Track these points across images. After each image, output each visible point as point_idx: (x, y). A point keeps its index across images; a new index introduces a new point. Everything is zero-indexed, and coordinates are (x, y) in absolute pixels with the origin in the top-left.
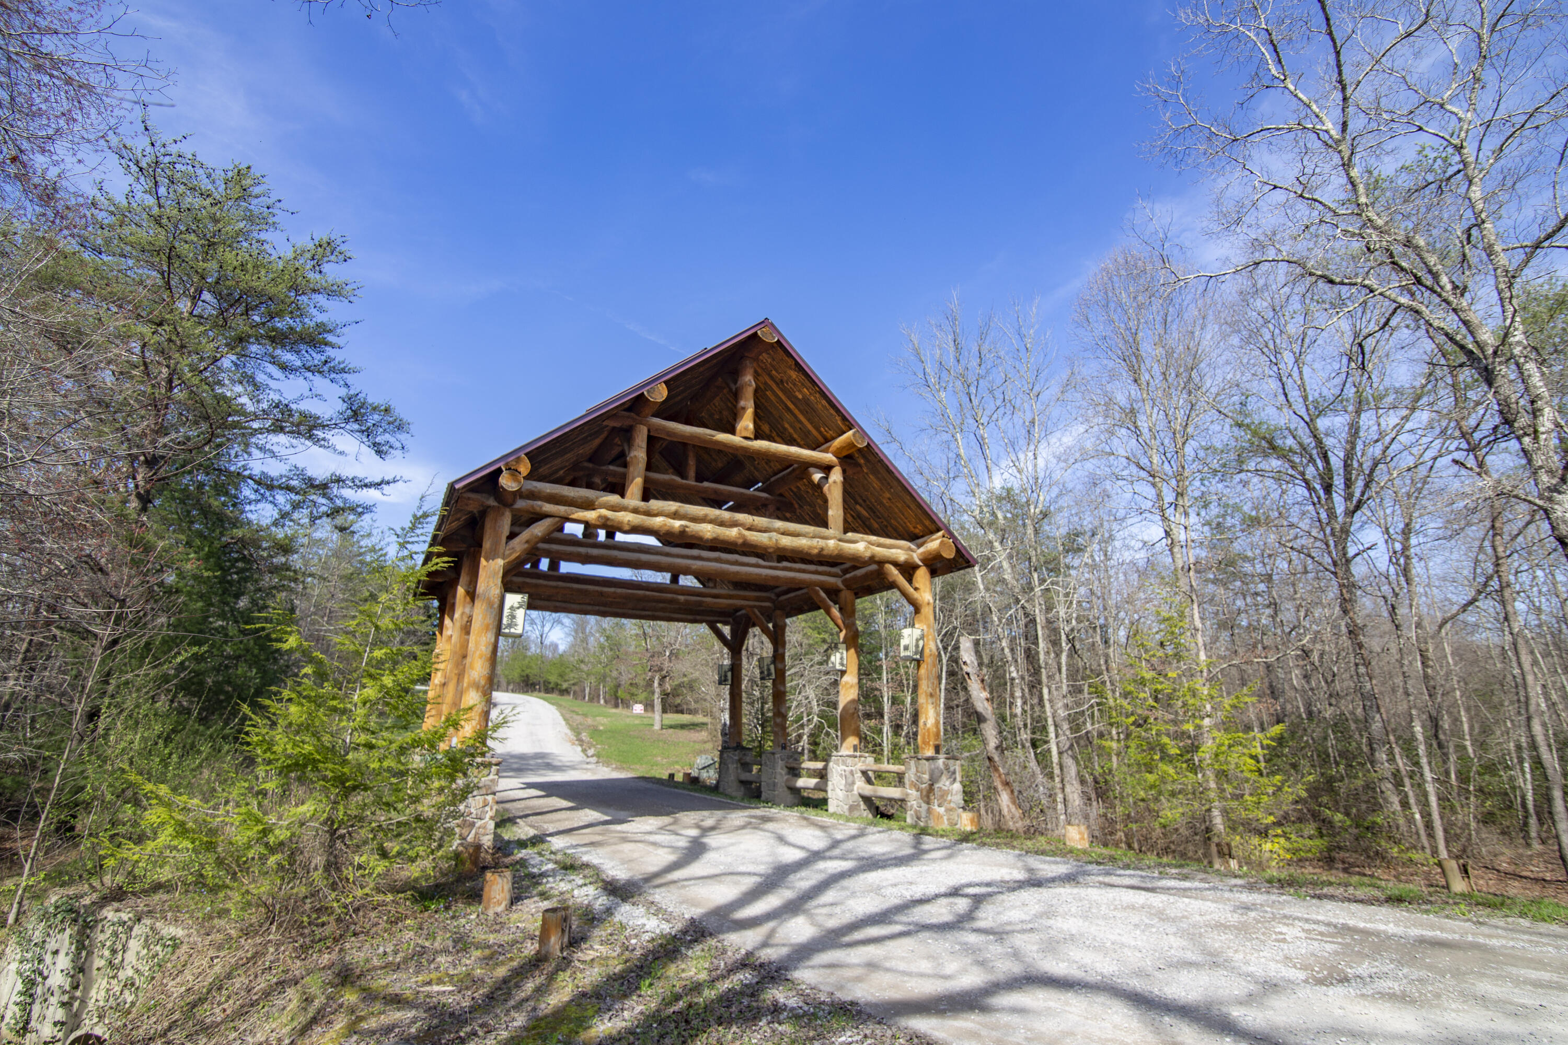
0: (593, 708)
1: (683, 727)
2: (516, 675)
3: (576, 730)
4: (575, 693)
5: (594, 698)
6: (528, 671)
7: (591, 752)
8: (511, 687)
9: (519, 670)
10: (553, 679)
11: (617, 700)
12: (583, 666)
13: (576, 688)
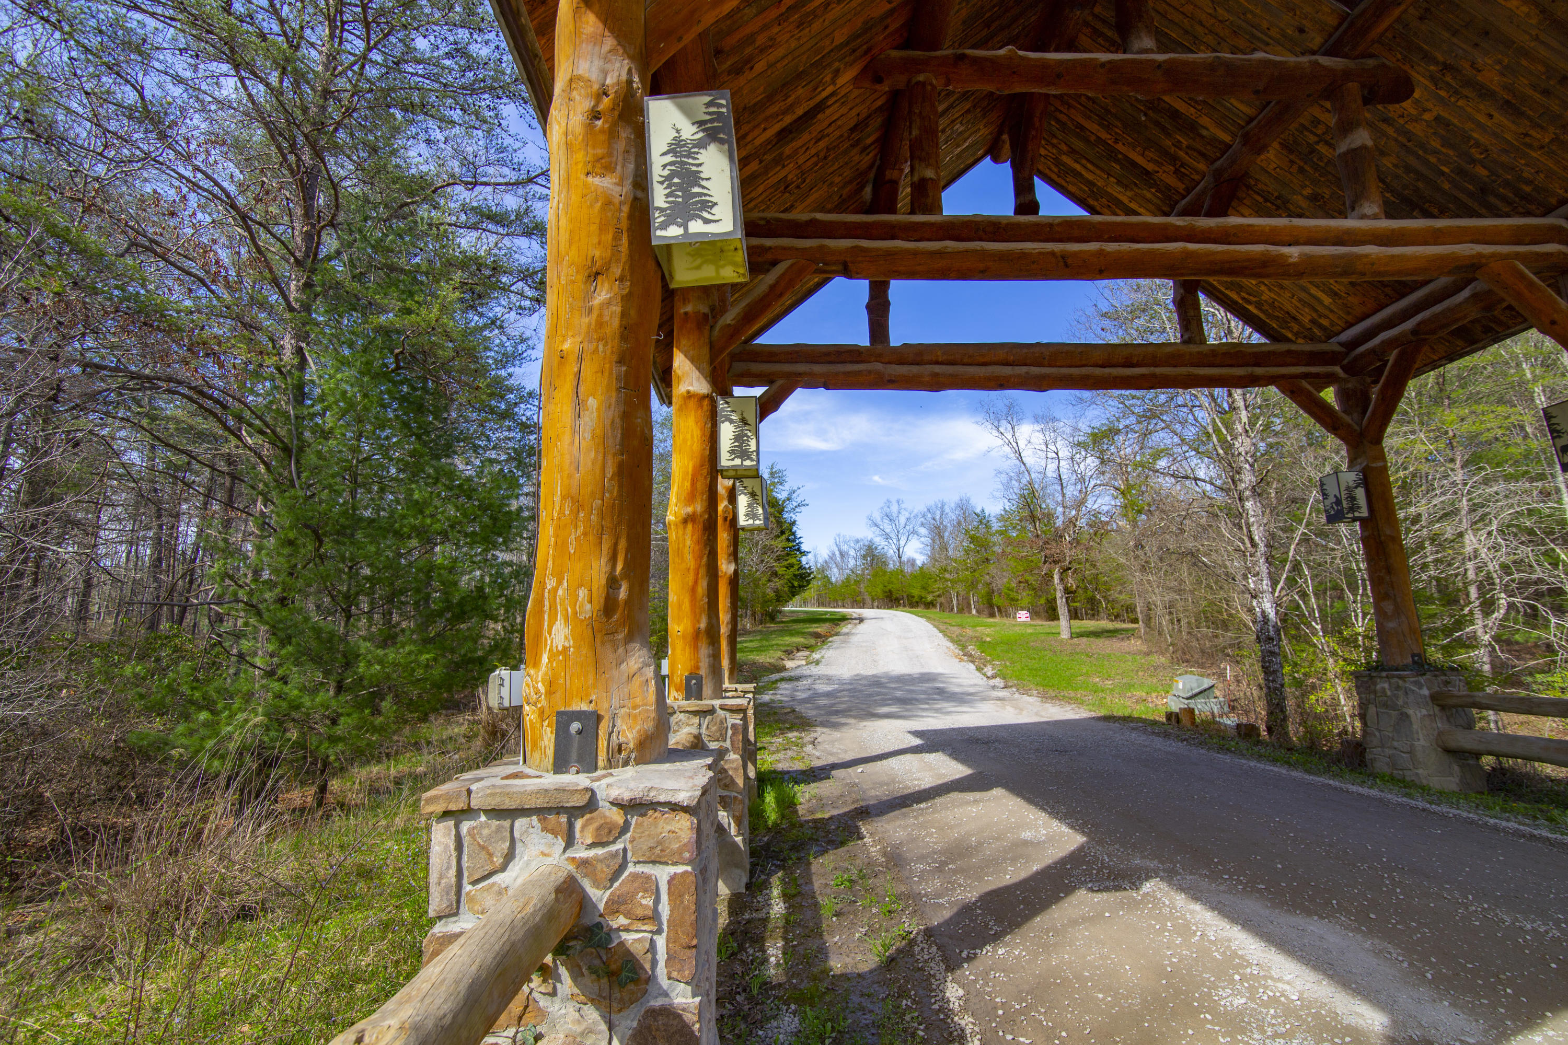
0: (965, 619)
1: (1096, 634)
2: (879, 590)
3: (960, 642)
4: (941, 604)
5: (964, 608)
6: (890, 587)
7: (989, 671)
8: (876, 604)
9: (881, 586)
10: (916, 592)
11: (991, 608)
12: (947, 576)
13: (942, 599)
